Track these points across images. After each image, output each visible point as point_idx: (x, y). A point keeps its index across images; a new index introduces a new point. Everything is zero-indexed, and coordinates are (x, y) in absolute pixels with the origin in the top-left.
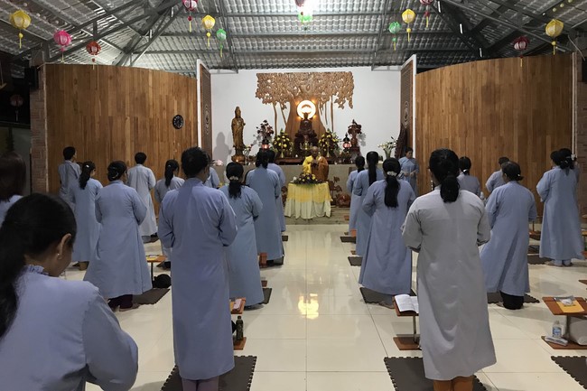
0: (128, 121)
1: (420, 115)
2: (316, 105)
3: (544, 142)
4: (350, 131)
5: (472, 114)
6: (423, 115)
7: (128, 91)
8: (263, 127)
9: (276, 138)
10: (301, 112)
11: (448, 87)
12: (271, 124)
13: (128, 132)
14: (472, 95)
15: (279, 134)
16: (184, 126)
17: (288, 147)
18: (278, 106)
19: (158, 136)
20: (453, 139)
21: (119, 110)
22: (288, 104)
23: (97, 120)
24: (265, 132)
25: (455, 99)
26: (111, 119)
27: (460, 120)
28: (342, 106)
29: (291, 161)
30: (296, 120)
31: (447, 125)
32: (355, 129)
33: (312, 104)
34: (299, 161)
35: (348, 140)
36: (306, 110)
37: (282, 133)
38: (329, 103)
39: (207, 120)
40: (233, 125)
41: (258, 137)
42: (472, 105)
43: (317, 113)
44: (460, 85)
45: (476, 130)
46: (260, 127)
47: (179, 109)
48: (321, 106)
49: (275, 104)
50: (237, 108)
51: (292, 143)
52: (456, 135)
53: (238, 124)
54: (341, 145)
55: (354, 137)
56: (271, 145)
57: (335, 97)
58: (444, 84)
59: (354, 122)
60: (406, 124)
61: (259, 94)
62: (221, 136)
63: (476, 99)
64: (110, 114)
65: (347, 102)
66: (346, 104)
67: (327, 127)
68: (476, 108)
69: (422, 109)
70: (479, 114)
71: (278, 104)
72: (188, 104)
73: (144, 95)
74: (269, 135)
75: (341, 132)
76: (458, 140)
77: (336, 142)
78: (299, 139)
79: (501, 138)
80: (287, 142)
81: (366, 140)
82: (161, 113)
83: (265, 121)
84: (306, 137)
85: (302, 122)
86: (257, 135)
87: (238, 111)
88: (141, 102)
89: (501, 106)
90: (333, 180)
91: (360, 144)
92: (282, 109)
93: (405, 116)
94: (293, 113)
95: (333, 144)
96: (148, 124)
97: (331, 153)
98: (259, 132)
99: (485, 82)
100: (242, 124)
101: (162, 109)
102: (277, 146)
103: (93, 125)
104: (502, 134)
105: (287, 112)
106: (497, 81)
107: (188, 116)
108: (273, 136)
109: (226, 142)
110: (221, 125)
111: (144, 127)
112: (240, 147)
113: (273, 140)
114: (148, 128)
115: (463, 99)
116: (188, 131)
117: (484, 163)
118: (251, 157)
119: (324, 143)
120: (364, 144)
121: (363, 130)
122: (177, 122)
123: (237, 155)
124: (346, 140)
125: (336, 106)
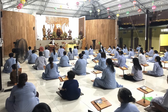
0: (25, 28)
1: (87, 29)
3: (111, 36)
5: (99, 30)
7: (25, 20)
11: (94, 24)
13: (25, 31)
14: (99, 26)
16: (35, 29)
18: (51, 25)
19: (31, 32)
20: (95, 35)
21: (23, 25)
22: (54, 25)
23: (18, 27)
25: (96, 26)
26: (21, 27)
27: (96, 31)
30: (56, 29)
31: (94, 32)
32: (70, 32)
38: (63, 25)
42: (99, 28)
44: (97, 24)
45: (100, 33)
48: (62, 26)
49: (50, 25)
50: (44, 25)
53: (44, 30)
57: (65, 24)
58: (93, 23)
59: (70, 30)
61: (46, 22)
63: (100, 27)
64: (21, 26)
65: (68, 25)
66: (67, 26)
67: (63, 31)
71: (51, 24)
73: (28, 21)
76: (96, 35)
79: (105, 35)
82: (32, 26)
88: (28, 23)
89: (105, 28)
94: (55, 27)
99: (102, 24)
102: (53, 35)
103: (17, 29)
104: (105, 34)
105: (53, 27)
106: (104, 24)
111: (29, 29)
112: (45, 35)
117: (101, 39)
123: (44, 37)
125: (65, 26)
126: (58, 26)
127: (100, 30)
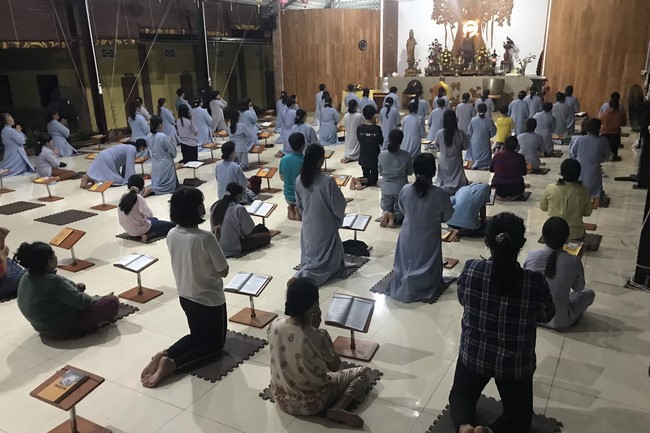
0: (328, 47)
2: (479, 24)
3: (623, 59)
4: (505, 47)
5: (573, 35)
7: (328, 26)
10: (465, 30)
12: (441, 41)
13: (328, 54)
14: (575, 20)
16: (367, 48)
17: (448, 62)
19: (348, 56)
20: (560, 58)
21: (322, 40)
22: (456, 24)
23: (309, 47)
24: (436, 49)
25: (566, 21)
26: (317, 46)
27: (566, 40)
28: (501, 25)
32: (509, 45)
38: (490, 22)
40: (407, 45)
42: (575, 26)
43: (479, 31)
44: (570, 11)
45: (574, 49)
46: (431, 45)
47: (364, 33)
48: (483, 25)
49: (446, 25)
50: (411, 31)
52: (562, 53)
53: (411, 44)
55: (508, 51)
57: (496, 17)
59: (509, 39)
61: (435, 16)
64: (317, 43)
65: (506, 20)
66: (505, 23)
71: (449, 24)
72: (371, 31)
73: (338, 29)
76: (563, 57)
77: (488, 57)
79: (590, 56)
80: (448, 58)
81: (519, 54)
82: (350, 40)
83: (436, 40)
85: (464, 40)
87: (411, 33)
88: (336, 33)
92: (452, 28)
94: (460, 32)
96: (341, 48)
98: (430, 49)
100: (414, 43)
101: (351, 37)
103: (307, 51)
105: (455, 31)
106: (594, 6)
107: (371, 39)
111: (339, 51)
112: (411, 62)
114: (341, 51)
116: (371, 52)
122: (362, 45)
123: (409, 68)
124: (494, 55)
125: (496, 24)
126: (471, 28)
127: (576, 35)
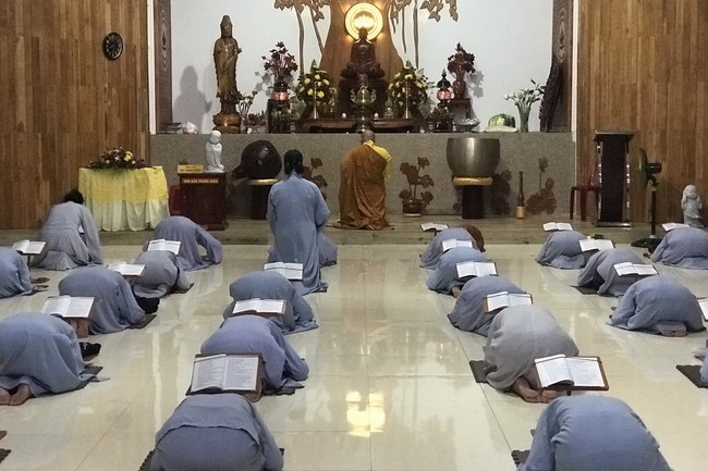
0: (20, 45)
1: (586, 39)
2: (384, 13)
4: (452, 67)
5: (680, 37)
6: (591, 38)
8: (276, 56)
9: (302, 78)
10: (353, 25)
12: (293, 49)
13: (21, 64)
15: (307, 71)
16: (122, 54)
17: (326, 99)
18: (307, 12)
19: (76, 75)
20: (644, 87)
22: (326, 10)
24: (280, 66)
25: (650, 7)
27: (657, 47)
28: (435, 16)
29: (331, 125)
30: (343, 43)
31: (633, 59)
32: (463, 63)
33: (375, 10)
34: (348, 125)
35: (448, 84)
36: (364, 22)
37: (313, 69)
38: (409, 10)
39: (164, 43)
40: (217, 54)
41: (266, 78)
42: (680, 21)
43: (386, 29)
45: (686, 65)
46: (269, 56)
47: (115, 20)
48: (394, 16)
49: (299, 10)
50: (226, 18)
51: (335, 90)
52: (649, 77)
53: (226, 51)
54: (433, 95)
55: (460, 78)
56: (292, 94)
59: (459, 48)
60: (562, 53)
62: (190, 73)
65: (447, 7)
66: (445, 12)
67: (407, 57)
68: (687, 26)
69: (591, 26)
70: (693, 39)
71: (307, 9)
72: (130, 11)
74: (287, 72)
75: (433, 68)
76: (654, 87)
77: (423, 89)
78: (349, 80)
80: (324, 88)
81: (483, 85)
82: (81, 28)
83: (281, 45)
84: (362, 77)
85: (355, 46)
86: (263, 72)
87: (226, 25)
88: (44, 8)
90: (416, 164)
91: (471, 93)
92: (315, 19)
93: (561, 39)
94: (338, 29)
95: (417, 93)
96: (57, 51)
97: (414, 110)
98: (267, 66)
100: (235, 50)
101: (83, 21)
102: (303, 96)
105: (324, 26)
107: (130, 35)
108: (296, 75)
109: (200, 86)
110: (192, 52)
111: (52, 56)
112: (230, 96)
113: (296, 82)
114: (58, 58)
115: (664, 9)
116: (131, 66)
118: (252, 117)
119: (399, 90)
120: (479, 93)
121: (477, 65)
122: (111, 46)
123: (224, 112)
124: (443, 84)
125: (424, 15)
126: (363, 20)
127: (687, 38)
